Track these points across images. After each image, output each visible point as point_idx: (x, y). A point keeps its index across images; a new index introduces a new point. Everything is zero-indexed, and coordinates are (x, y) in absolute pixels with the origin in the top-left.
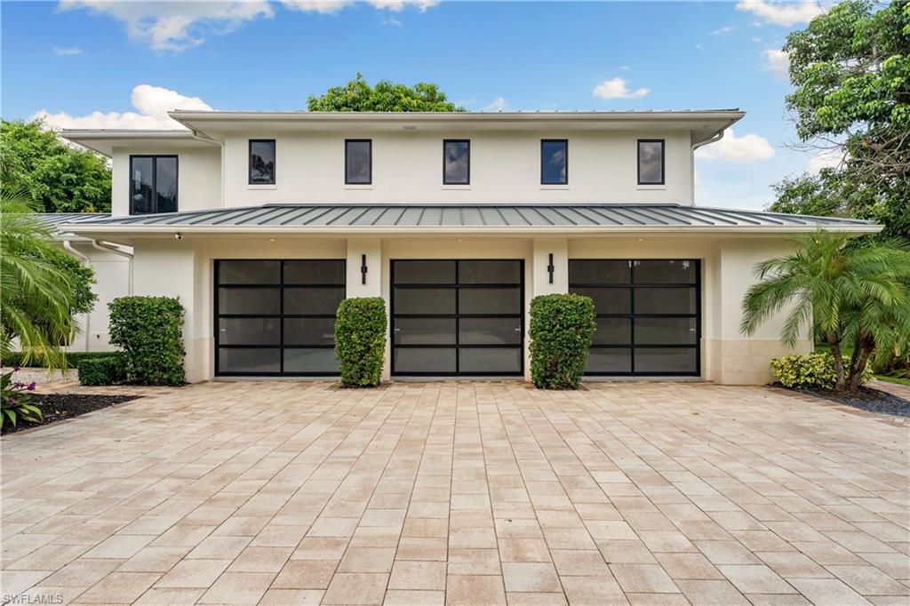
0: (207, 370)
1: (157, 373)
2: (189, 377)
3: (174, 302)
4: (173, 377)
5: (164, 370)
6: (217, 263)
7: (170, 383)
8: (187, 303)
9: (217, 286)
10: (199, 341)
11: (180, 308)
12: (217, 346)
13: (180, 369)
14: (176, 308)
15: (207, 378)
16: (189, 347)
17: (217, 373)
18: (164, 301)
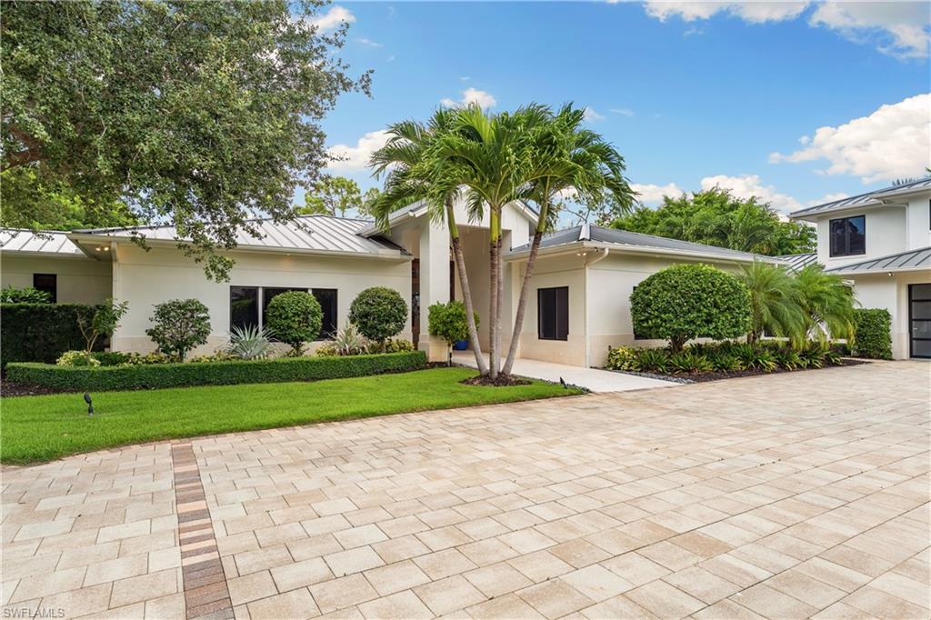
0: (906, 354)
1: (876, 352)
2: (894, 356)
3: (885, 311)
4: (885, 355)
5: (881, 351)
6: (910, 287)
7: (882, 358)
8: (893, 312)
9: (910, 301)
10: (900, 335)
11: (888, 315)
12: (911, 339)
13: (889, 351)
14: (887, 315)
15: (905, 358)
16: (894, 338)
17: (912, 356)
18: (880, 311)
